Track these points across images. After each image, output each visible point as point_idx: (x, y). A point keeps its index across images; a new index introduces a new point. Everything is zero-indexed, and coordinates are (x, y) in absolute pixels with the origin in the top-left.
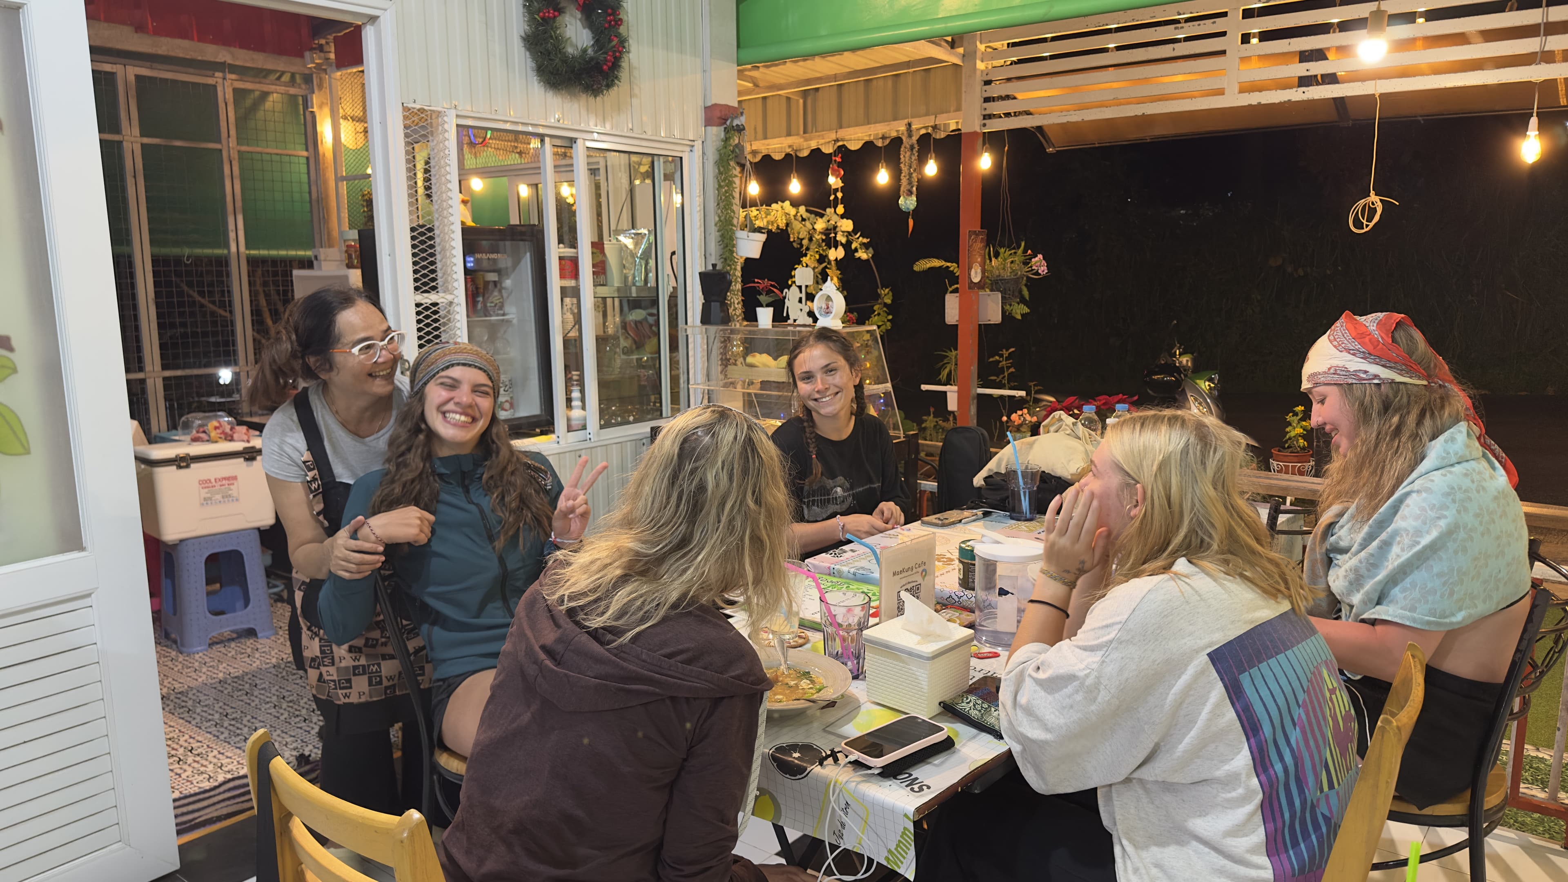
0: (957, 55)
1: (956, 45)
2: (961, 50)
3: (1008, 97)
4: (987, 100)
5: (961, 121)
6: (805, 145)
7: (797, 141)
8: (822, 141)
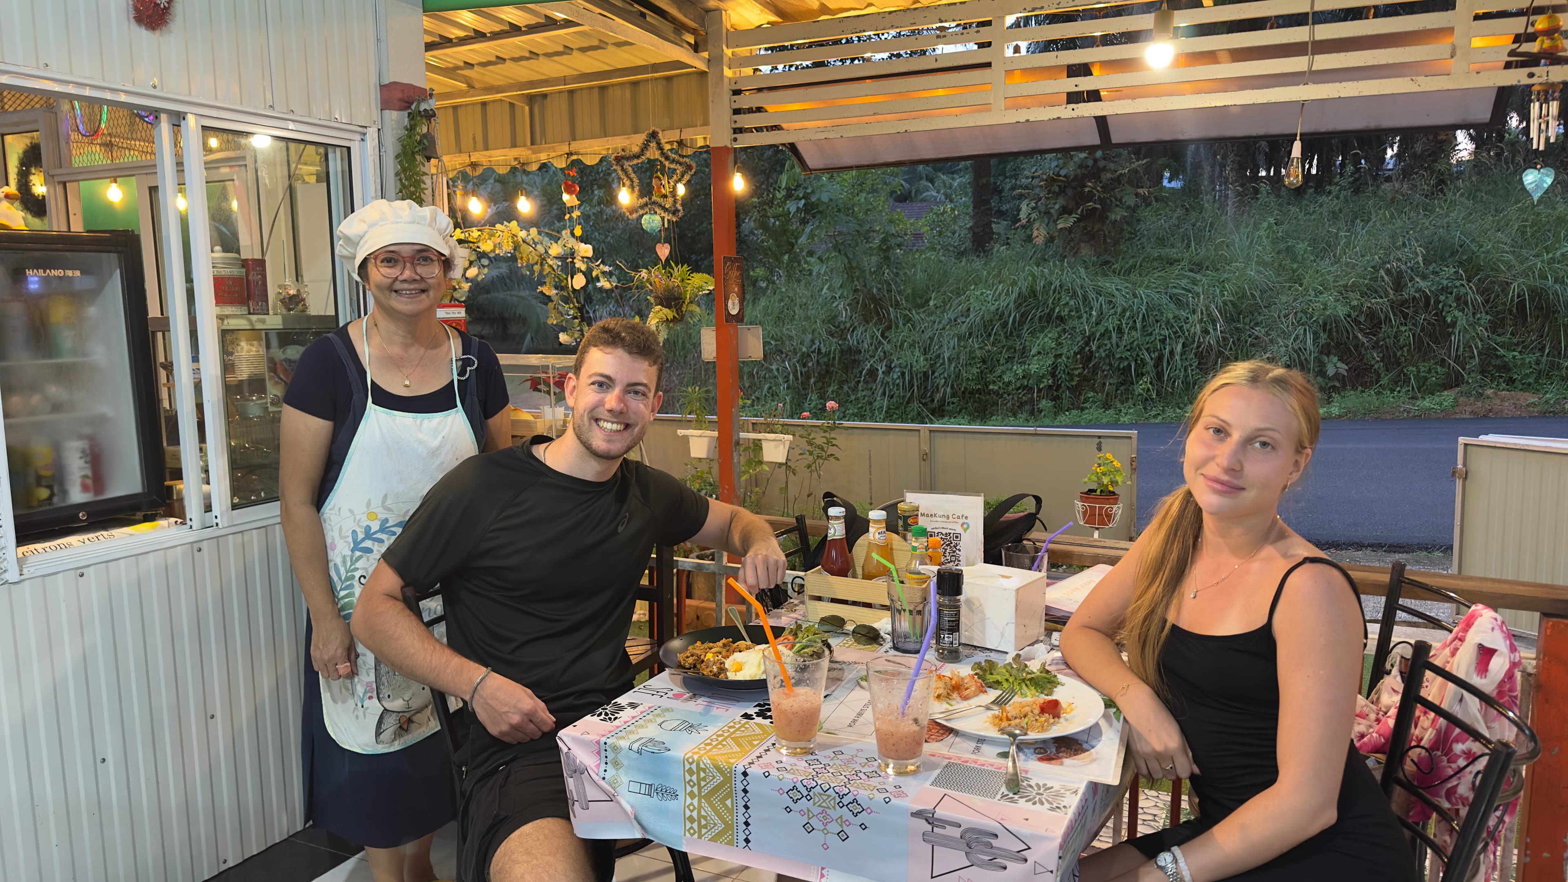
0: (702, 59)
1: (700, 48)
2: (705, 55)
3: (759, 110)
4: (737, 112)
5: (709, 136)
6: (534, 157)
7: (523, 153)
8: (553, 154)
